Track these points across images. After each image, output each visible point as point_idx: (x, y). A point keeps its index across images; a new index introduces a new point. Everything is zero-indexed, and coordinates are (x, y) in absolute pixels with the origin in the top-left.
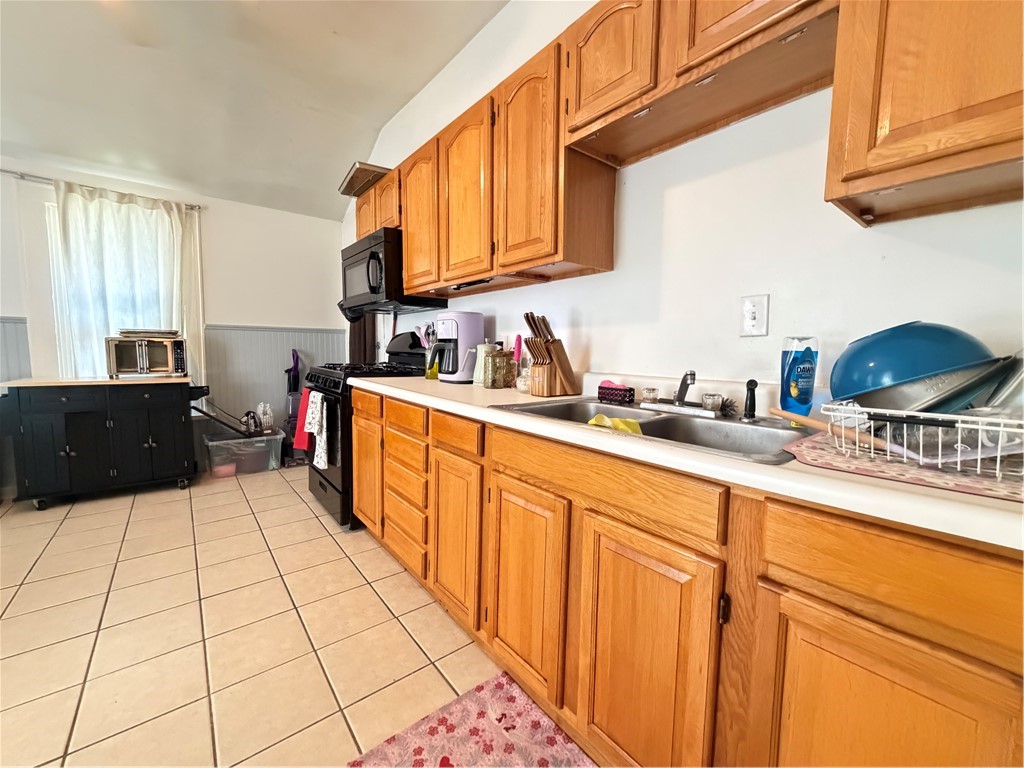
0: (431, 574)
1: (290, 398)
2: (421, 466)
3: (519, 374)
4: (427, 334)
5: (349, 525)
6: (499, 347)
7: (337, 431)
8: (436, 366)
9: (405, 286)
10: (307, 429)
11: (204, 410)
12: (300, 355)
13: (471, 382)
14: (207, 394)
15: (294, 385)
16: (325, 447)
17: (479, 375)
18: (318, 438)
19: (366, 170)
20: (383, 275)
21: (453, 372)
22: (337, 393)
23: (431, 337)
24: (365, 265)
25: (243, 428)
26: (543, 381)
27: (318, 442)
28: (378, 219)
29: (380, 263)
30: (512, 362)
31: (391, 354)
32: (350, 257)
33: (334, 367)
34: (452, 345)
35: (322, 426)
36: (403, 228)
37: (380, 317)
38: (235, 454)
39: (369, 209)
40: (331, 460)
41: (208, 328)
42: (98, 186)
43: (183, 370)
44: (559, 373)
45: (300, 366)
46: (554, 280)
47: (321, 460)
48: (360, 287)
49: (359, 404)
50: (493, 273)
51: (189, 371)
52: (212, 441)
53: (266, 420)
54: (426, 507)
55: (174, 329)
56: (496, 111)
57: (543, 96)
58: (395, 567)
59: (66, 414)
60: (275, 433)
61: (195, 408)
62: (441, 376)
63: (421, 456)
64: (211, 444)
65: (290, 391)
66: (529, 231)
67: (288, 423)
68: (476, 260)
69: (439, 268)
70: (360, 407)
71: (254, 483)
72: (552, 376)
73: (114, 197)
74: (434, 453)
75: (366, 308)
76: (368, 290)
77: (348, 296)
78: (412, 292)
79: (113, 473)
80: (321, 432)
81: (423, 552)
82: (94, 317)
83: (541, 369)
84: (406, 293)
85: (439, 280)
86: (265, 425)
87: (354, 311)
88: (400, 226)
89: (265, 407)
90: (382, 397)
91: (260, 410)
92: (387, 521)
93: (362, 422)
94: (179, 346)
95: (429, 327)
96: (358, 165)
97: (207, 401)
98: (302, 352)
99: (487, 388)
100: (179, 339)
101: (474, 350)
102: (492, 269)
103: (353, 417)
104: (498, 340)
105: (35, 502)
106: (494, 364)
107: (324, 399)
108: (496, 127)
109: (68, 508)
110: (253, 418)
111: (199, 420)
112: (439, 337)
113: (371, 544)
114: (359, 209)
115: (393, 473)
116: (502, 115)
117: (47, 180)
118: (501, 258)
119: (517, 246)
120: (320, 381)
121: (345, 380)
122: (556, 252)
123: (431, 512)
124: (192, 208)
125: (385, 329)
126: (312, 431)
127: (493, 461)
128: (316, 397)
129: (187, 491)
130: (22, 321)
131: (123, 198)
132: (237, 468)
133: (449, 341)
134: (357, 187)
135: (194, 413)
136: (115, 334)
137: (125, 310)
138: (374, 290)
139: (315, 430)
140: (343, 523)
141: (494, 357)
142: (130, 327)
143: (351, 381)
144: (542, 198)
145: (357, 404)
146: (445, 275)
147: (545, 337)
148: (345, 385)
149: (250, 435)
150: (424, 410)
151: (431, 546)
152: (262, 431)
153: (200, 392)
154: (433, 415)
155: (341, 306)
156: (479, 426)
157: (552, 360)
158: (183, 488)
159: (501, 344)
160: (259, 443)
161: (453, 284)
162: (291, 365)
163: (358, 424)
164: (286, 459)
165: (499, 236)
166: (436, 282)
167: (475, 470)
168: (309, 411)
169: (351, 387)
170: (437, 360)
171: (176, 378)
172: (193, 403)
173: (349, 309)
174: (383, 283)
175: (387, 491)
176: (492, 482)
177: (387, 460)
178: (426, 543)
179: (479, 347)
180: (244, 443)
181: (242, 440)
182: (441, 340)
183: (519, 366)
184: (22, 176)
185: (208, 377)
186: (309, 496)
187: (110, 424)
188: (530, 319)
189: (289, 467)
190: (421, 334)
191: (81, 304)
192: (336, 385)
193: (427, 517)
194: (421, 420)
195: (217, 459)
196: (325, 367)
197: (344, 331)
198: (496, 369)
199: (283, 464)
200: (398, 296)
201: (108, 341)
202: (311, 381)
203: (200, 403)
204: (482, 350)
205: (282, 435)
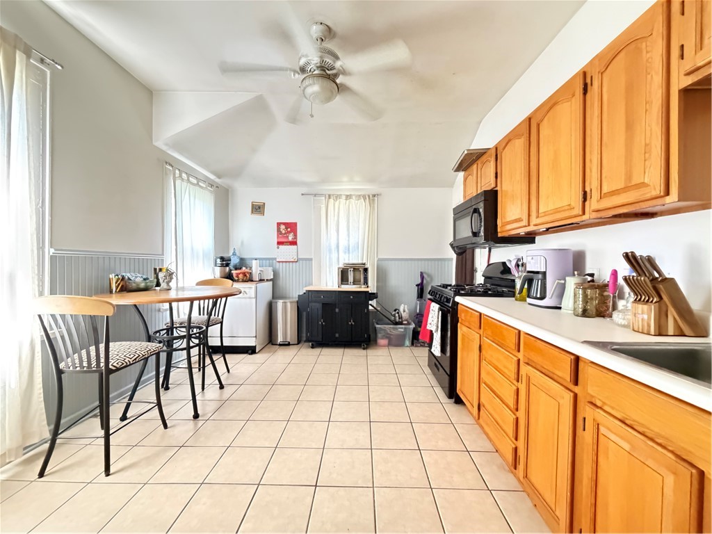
0: (521, 467)
1: (418, 302)
2: (513, 376)
3: (615, 308)
4: (517, 265)
5: (454, 400)
6: (589, 278)
7: (447, 331)
8: (525, 291)
9: (499, 230)
10: (429, 327)
11: (375, 306)
12: (425, 276)
13: (560, 308)
14: (376, 298)
15: (421, 295)
16: (439, 341)
17: (568, 302)
18: (435, 334)
19: (471, 154)
20: (483, 224)
21: (542, 298)
22: (448, 306)
23: (520, 268)
24: (470, 217)
25: (393, 318)
26: (649, 318)
27: (435, 337)
28: (479, 185)
29: (480, 215)
30: (606, 294)
31: (487, 278)
32: (459, 213)
33: (445, 286)
34: (540, 276)
35: (438, 327)
36: (498, 188)
37: (478, 251)
38: (388, 334)
39: (472, 179)
40: (443, 350)
41: (379, 260)
42: (339, 193)
43: (367, 284)
44: (672, 312)
45: (425, 282)
46: (661, 216)
47: (436, 349)
48: (465, 232)
49: (463, 315)
50: (586, 217)
51: (370, 284)
52: (378, 324)
53: (405, 315)
54: (517, 410)
55: (364, 262)
56: (588, 81)
57: (647, 52)
58: (489, 447)
59: (323, 304)
60: (409, 324)
61: (371, 305)
62: (529, 300)
63: (513, 367)
64: (377, 326)
65: (418, 298)
66: (629, 176)
67: (417, 318)
68: (566, 208)
69: (529, 215)
70: (463, 318)
71: (397, 353)
72: (661, 316)
73: (344, 197)
74: (525, 369)
75: (468, 246)
76: (471, 234)
77: (457, 238)
78: (506, 234)
79: (337, 335)
80: (437, 330)
81: (514, 446)
82: (334, 256)
83: (645, 307)
84: (499, 235)
85: (529, 225)
86: (404, 318)
87: (460, 248)
88: (496, 186)
89: (404, 307)
90: (481, 314)
91: (401, 310)
92: (482, 408)
93: (465, 329)
94: (366, 270)
95: (519, 260)
96: (466, 152)
97: (377, 301)
98: (426, 273)
99: (577, 316)
100: (366, 267)
101: (563, 282)
102: (584, 213)
103: (459, 324)
104: (588, 271)
105: (310, 344)
106: (585, 295)
107: (440, 309)
108: (588, 95)
109: (320, 349)
110: (398, 313)
111: (373, 312)
112: (528, 269)
113: (470, 420)
114: (465, 179)
115: (488, 373)
116: (596, 84)
117: (321, 195)
118: (593, 204)
119: (613, 193)
120: (438, 296)
121: (454, 298)
122: (667, 193)
123: (521, 414)
124: (374, 196)
125: (482, 259)
126: (431, 329)
127: (588, 394)
128: (435, 307)
129: (365, 351)
130: (311, 259)
131: (348, 197)
132: (389, 341)
133: (538, 273)
134: (464, 166)
135: (370, 308)
136: (341, 266)
137: (345, 253)
138: (475, 234)
139: (433, 329)
140: (450, 397)
141: (584, 290)
142: (347, 262)
143: (458, 299)
144: (646, 145)
145: (461, 316)
146: (534, 220)
147: (651, 274)
148: (454, 300)
149: (397, 323)
150: (517, 331)
151: (521, 444)
152: (402, 321)
153: (373, 296)
154: (525, 337)
155: (451, 245)
156: (572, 357)
157: (661, 298)
158: (364, 349)
159: (592, 275)
160: (401, 329)
161: (543, 228)
162: (419, 281)
163: (462, 330)
164: (415, 341)
165: (592, 184)
166: (526, 226)
167: (568, 397)
168: (430, 316)
169: (458, 303)
170: (526, 286)
171: (363, 289)
172: (370, 302)
173: (457, 247)
174: (482, 228)
175: (483, 385)
176: (586, 411)
177: (484, 363)
178: (516, 439)
179: (567, 278)
180: (393, 328)
181: (392, 326)
182: (529, 272)
183: (614, 297)
184: (315, 195)
185: (378, 288)
186: (428, 370)
187: (337, 310)
188: (630, 258)
189: (416, 346)
190: (512, 266)
191: (330, 251)
192: (448, 300)
193: (517, 419)
194: (513, 339)
195: (379, 335)
196: (440, 286)
197: (452, 259)
198: (586, 300)
199: (413, 344)
200: (494, 237)
201: (339, 268)
202: (431, 295)
203: (374, 302)
204: (571, 282)
205: (413, 326)
